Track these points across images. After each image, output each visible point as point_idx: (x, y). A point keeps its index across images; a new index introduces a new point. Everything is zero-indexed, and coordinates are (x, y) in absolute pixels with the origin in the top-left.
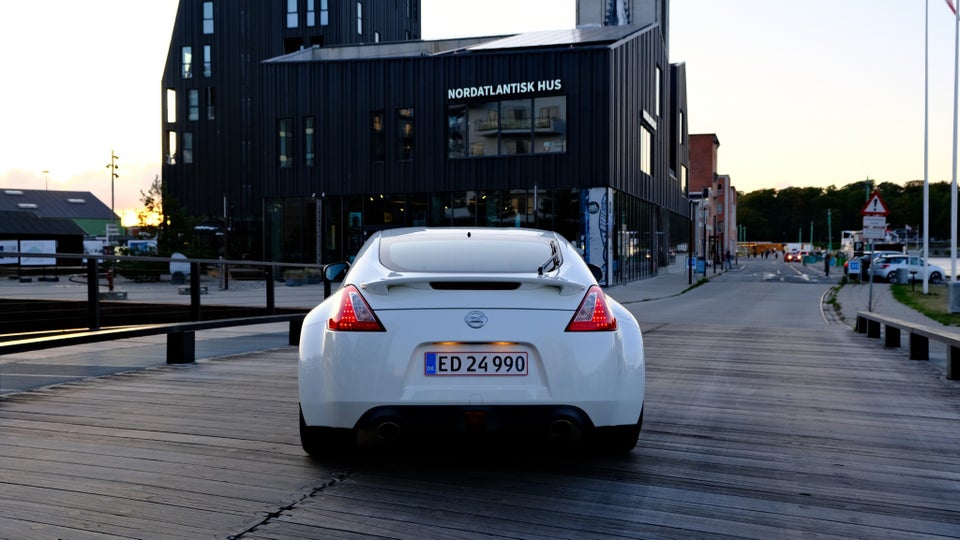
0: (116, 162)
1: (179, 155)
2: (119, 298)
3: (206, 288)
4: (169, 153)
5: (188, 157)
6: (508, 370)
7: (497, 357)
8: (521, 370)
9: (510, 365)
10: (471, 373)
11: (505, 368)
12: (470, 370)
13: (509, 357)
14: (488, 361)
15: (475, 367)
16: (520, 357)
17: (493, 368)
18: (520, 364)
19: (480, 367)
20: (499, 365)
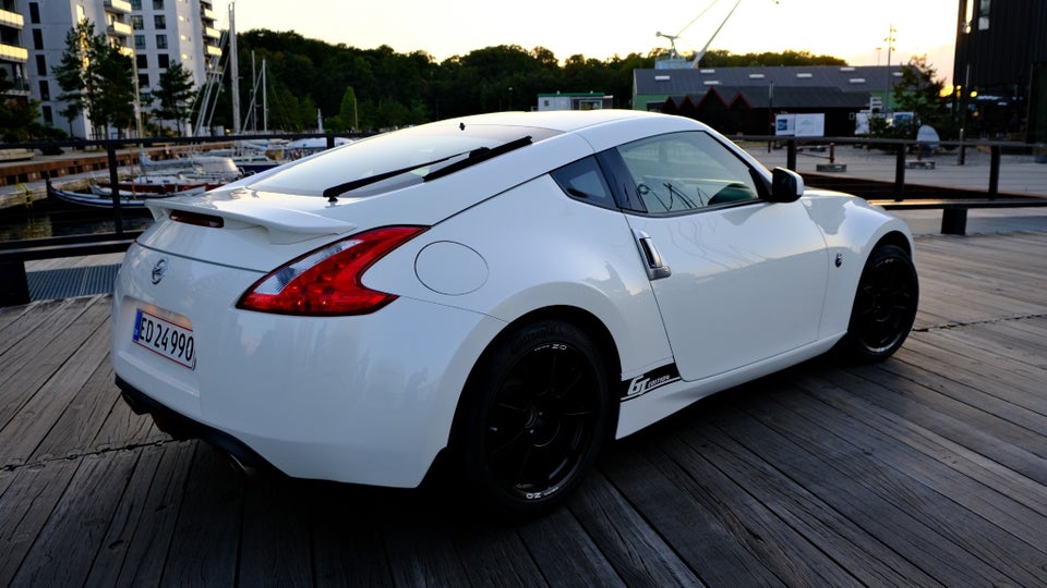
0: (893, 35)
1: (975, 23)
2: (836, 171)
3: (933, 164)
4: (964, 21)
5: (984, 24)
6: (180, 355)
7: (175, 332)
8: (188, 359)
9: (182, 349)
10: (156, 349)
11: (178, 351)
12: (157, 345)
13: (183, 335)
14: (169, 335)
15: (159, 342)
16: (191, 338)
17: (170, 347)
18: (190, 348)
19: (163, 344)
20: (174, 345)
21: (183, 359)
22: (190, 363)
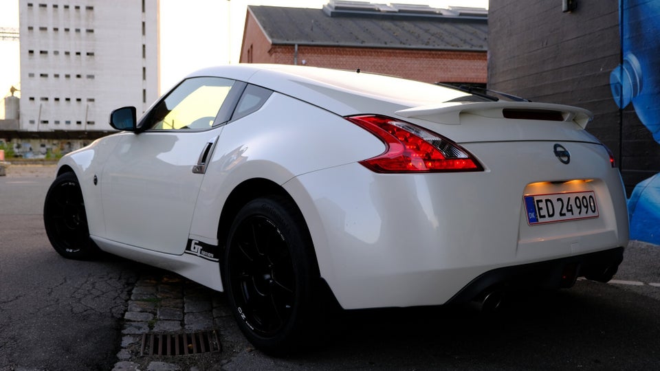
6: (587, 212)
7: (577, 198)
8: (594, 211)
9: (587, 207)
10: (563, 218)
11: (584, 210)
12: (562, 214)
13: (584, 197)
14: (572, 202)
15: (564, 211)
16: (591, 197)
17: (576, 210)
18: (592, 204)
19: (568, 211)
20: (580, 207)
21: (590, 214)
22: (596, 214)
